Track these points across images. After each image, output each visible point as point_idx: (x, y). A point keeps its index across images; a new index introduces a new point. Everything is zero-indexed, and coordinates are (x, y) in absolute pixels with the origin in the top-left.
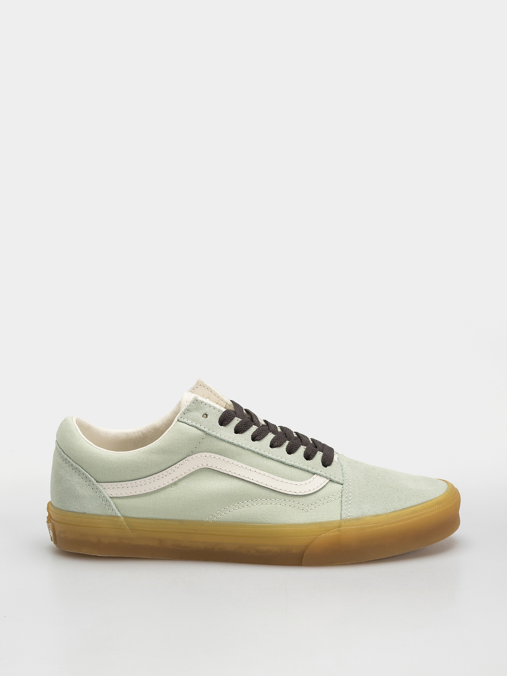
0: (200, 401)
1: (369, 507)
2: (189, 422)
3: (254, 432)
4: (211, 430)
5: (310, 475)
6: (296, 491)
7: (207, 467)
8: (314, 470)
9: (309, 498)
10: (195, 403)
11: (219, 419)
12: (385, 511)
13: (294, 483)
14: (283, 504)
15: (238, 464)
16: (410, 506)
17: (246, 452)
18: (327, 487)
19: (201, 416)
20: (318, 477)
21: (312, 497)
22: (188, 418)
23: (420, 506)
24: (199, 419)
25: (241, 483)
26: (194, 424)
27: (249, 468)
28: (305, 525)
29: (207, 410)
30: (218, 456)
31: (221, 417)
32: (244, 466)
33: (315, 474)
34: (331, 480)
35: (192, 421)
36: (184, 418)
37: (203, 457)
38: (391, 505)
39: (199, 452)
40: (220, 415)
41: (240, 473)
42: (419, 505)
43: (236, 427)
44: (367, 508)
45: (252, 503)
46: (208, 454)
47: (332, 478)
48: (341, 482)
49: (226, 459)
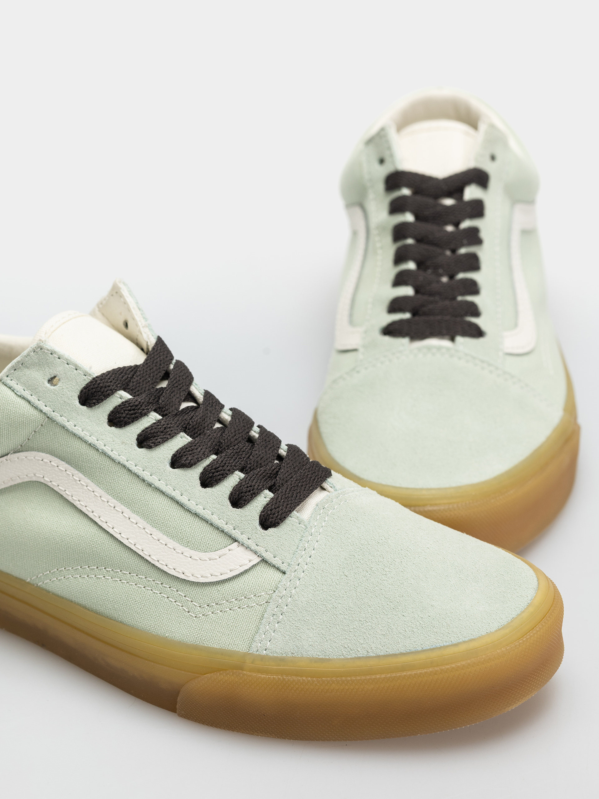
0: (48, 350)
1: (315, 638)
2: (19, 388)
3: (147, 428)
4: (57, 412)
5: (227, 541)
6: (185, 571)
7: (42, 481)
8: (236, 534)
9: (208, 590)
10: (37, 352)
11: (82, 391)
12: (344, 652)
13: (188, 552)
14: (156, 592)
15: (95, 490)
16: (403, 650)
17: (117, 468)
18: (251, 573)
19: (43, 380)
20: (241, 549)
21: (213, 590)
22: (18, 380)
23: (423, 656)
24: (37, 385)
25: (93, 530)
26: (27, 394)
27: (113, 502)
28: (181, 645)
29: (59, 369)
30: (63, 466)
31: (85, 388)
32: (106, 497)
33: (236, 541)
34: (264, 561)
35: (26, 387)
36: (12, 378)
37: (38, 460)
38: (362, 642)
39: (32, 449)
40: (83, 384)
41: (94, 510)
42: (423, 651)
43: (112, 412)
44: (310, 640)
45: (104, 573)
46: (47, 457)
47: (268, 556)
48: (283, 568)
49: (77, 476)
